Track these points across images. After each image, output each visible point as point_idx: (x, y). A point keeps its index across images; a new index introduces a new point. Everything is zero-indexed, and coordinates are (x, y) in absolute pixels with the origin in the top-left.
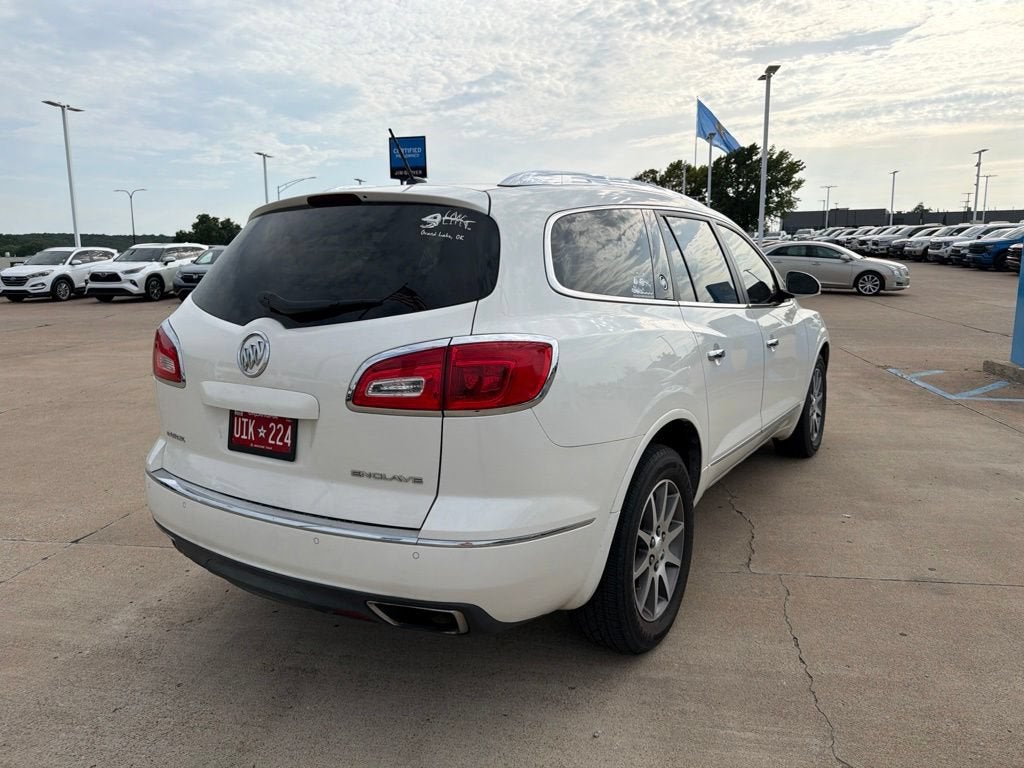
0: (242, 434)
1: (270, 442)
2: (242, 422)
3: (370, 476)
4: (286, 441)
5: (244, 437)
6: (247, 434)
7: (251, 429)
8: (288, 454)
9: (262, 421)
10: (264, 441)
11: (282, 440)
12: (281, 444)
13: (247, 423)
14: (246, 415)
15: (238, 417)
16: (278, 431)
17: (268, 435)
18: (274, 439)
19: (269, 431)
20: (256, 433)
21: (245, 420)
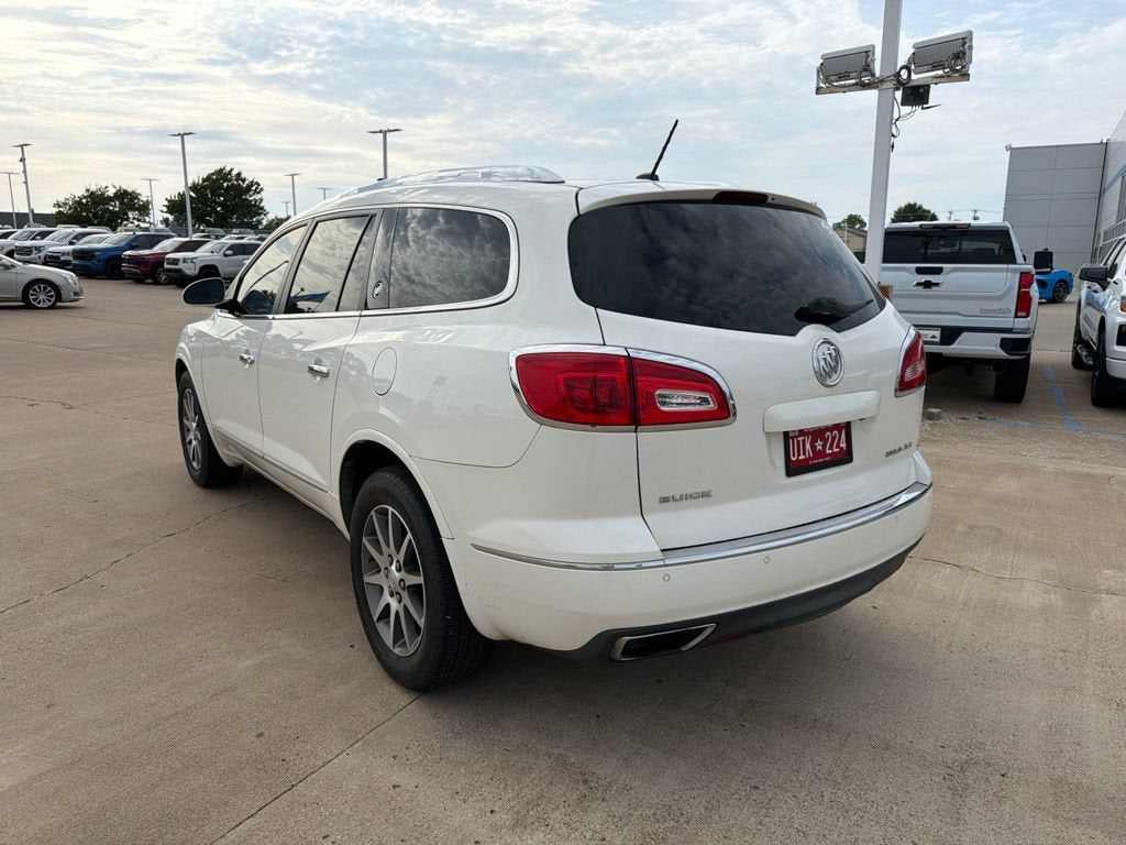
0: (799, 455)
1: (828, 452)
2: (798, 442)
3: (900, 449)
4: (841, 445)
5: (802, 457)
6: (804, 454)
7: (808, 446)
8: (845, 457)
9: (818, 433)
10: (822, 454)
11: (838, 446)
12: (838, 450)
13: (804, 441)
14: (802, 432)
15: (793, 438)
16: (834, 438)
17: (824, 446)
18: (831, 448)
19: (825, 440)
20: (813, 447)
21: (801, 439)
